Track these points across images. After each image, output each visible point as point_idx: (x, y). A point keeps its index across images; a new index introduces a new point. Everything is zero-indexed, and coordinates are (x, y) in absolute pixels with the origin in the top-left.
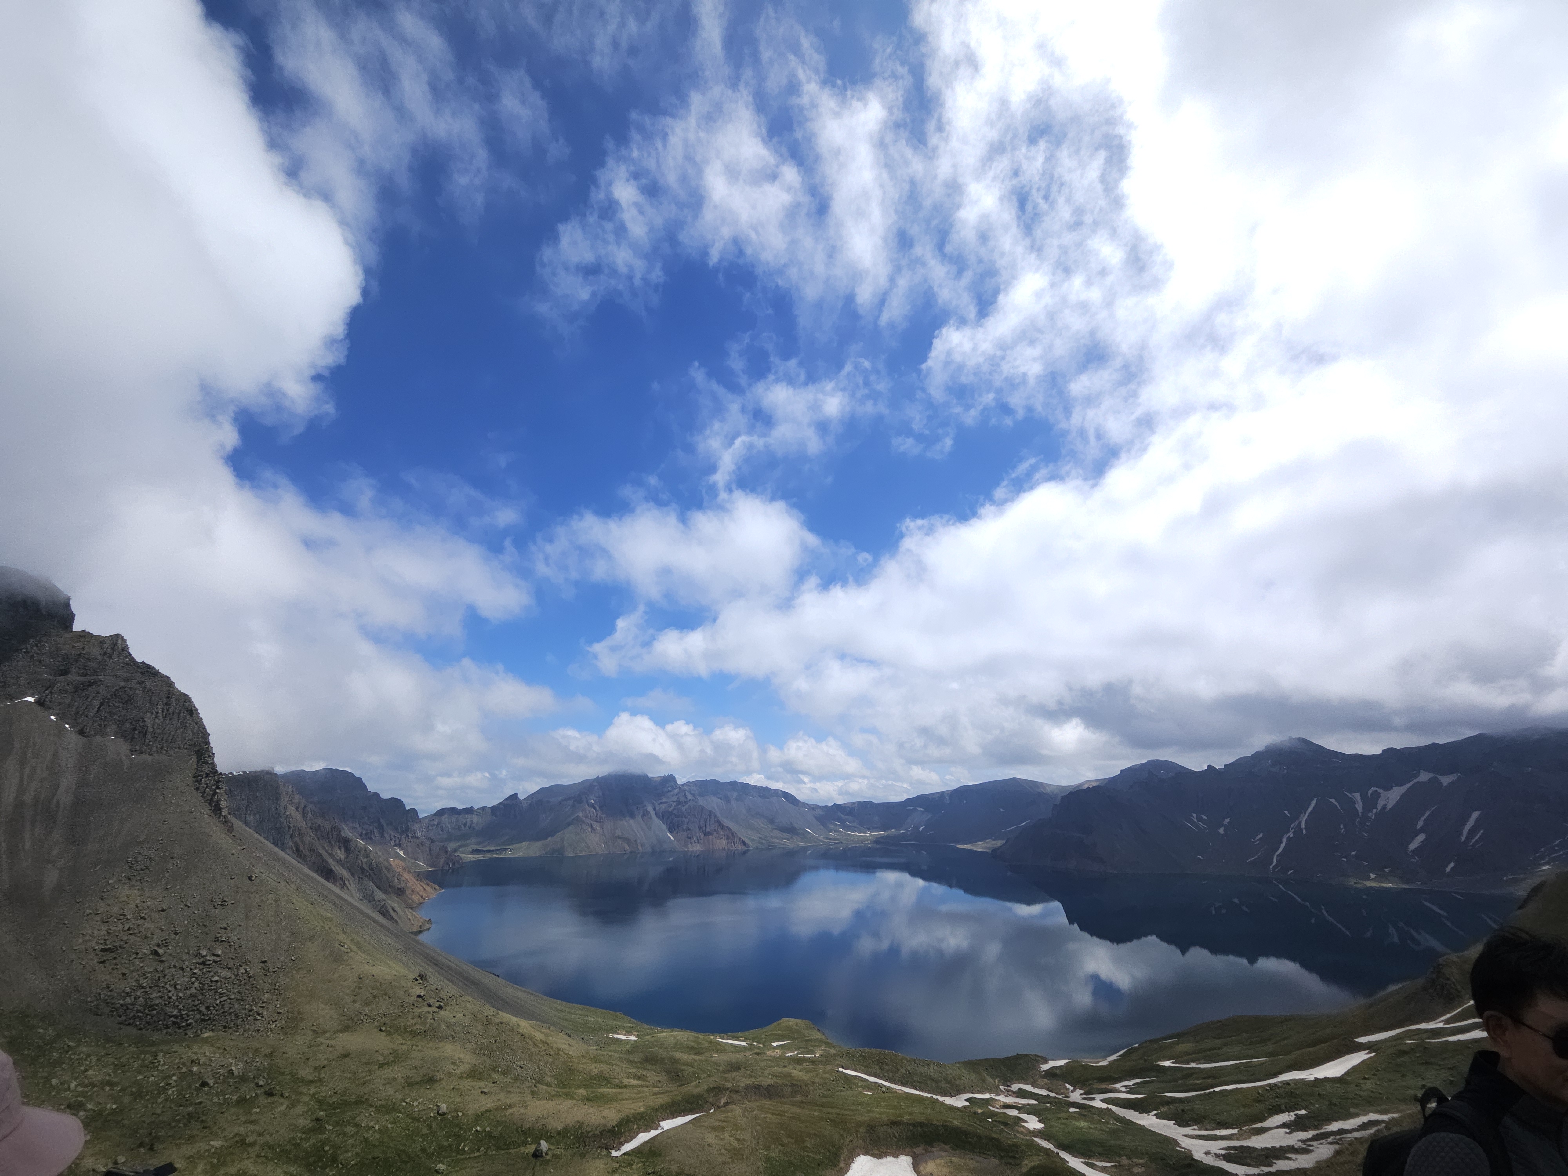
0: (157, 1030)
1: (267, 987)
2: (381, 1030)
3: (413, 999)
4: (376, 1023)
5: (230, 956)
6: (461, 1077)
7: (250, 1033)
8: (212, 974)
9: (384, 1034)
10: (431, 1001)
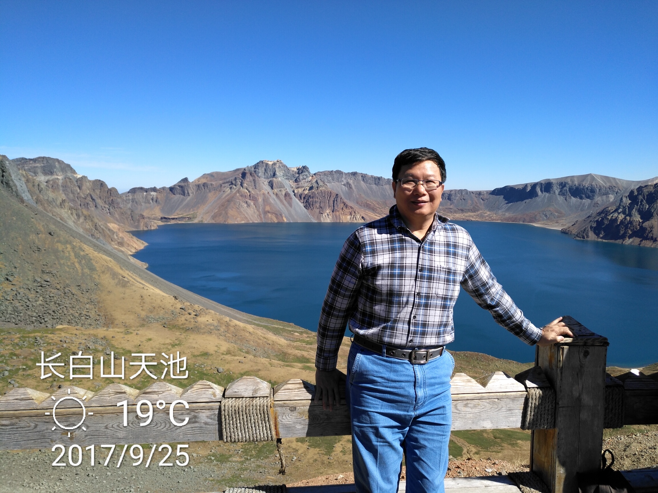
0: (27, 324)
1: (86, 301)
2: (164, 327)
3: (178, 310)
4: (159, 323)
5: (56, 282)
6: (223, 354)
7: (86, 326)
8: (48, 292)
9: (167, 329)
10: (190, 311)
